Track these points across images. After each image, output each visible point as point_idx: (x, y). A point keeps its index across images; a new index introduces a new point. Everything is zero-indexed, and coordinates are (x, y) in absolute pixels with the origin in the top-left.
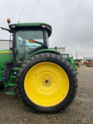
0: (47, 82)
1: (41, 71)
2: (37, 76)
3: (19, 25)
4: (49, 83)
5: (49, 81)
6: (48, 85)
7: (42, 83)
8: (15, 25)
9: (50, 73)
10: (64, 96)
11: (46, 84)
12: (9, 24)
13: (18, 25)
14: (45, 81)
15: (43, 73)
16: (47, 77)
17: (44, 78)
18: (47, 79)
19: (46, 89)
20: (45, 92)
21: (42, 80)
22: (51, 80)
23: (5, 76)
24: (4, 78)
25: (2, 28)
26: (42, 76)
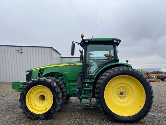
0: (122, 93)
1: (117, 83)
2: (114, 88)
3: (93, 40)
4: (124, 95)
5: (124, 93)
6: (123, 97)
7: (118, 95)
8: (88, 40)
9: (125, 86)
10: (140, 107)
11: (121, 96)
12: (82, 39)
13: (91, 40)
14: (120, 93)
15: (119, 86)
16: (122, 89)
17: (119, 90)
18: (122, 91)
19: (122, 100)
20: (121, 103)
21: (118, 92)
22: (126, 92)
23: (79, 87)
24: (78, 90)
25: (78, 43)
26: (118, 87)
